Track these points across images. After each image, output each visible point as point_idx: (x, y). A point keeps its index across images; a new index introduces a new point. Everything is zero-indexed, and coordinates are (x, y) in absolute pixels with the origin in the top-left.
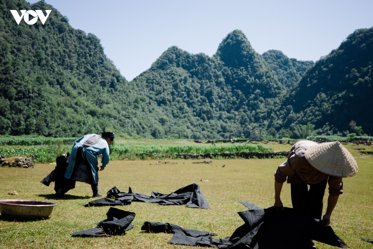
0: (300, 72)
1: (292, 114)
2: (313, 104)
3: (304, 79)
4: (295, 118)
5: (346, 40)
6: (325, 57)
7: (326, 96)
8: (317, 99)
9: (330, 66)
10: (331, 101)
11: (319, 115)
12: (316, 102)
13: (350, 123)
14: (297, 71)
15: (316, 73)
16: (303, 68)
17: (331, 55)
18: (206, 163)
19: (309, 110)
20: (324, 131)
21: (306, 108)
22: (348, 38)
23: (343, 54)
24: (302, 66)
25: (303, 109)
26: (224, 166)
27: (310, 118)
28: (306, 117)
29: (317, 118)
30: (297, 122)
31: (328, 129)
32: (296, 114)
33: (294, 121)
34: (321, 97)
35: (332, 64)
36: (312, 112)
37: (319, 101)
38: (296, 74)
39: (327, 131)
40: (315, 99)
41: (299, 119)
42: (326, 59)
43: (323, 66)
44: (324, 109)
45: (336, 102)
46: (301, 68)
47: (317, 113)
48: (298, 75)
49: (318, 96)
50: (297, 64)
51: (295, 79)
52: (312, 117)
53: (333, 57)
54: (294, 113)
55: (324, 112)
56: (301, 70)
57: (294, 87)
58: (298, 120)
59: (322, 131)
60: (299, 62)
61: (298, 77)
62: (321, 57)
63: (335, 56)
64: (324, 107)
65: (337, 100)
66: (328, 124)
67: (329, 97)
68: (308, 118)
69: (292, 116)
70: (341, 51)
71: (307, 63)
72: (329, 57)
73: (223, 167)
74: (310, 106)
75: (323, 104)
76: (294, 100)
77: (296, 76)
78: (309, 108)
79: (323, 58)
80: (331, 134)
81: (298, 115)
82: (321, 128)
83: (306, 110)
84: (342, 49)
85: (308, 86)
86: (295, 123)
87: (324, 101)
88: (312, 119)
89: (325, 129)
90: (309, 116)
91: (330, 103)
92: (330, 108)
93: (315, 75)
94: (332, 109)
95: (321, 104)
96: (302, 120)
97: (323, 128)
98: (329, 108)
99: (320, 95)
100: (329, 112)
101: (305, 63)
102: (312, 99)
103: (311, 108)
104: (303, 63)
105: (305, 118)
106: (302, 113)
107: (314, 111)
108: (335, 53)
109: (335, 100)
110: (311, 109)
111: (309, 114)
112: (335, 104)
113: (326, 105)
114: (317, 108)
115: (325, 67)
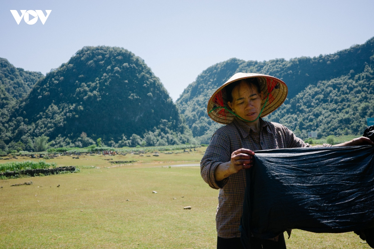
0: (28, 83)
1: (23, 126)
2: (44, 116)
3: (35, 90)
4: (27, 130)
5: (75, 55)
6: (55, 70)
7: (58, 108)
8: (49, 111)
9: (60, 79)
10: (63, 113)
11: (51, 127)
12: (48, 114)
13: (81, 135)
14: (24, 81)
15: (46, 85)
16: (31, 79)
17: (62, 69)
18: (27, 184)
19: (41, 122)
20: (57, 143)
21: (38, 120)
22: (77, 54)
23: (73, 68)
24: (30, 77)
25: (35, 121)
26: (59, 185)
27: (42, 130)
28: (39, 129)
29: (49, 130)
30: (29, 134)
31: (60, 141)
32: (28, 126)
33: (25, 133)
34: (53, 109)
35: (63, 77)
36: (44, 124)
37: (51, 113)
38: (24, 85)
39: (59, 143)
40: (47, 111)
41: (31, 131)
42: (57, 71)
43: (54, 78)
44: (56, 121)
45: (68, 114)
46: (28, 79)
47: (49, 125)
48: (26, 85)
49: (50, 108)
50: (25, 74)
51: (23, 90)
52: (44, 129)
53: (63, 70)
54: (25, 125)
55: (56, 123)
56: (29, 81)
57: (24, 98)
58: (29, 132)
59: (54, 143)
60: (27, 72)
61: (26, 87)
62: (52, 69)
63: (65, 69)
64: (57, 119)
65: (69, 112)
66: (60, 136)
67: (61, 110)
68: (40, 130)
69: (23, 128)
70: (71, 65)
71: (35, 74)
72: (60, 70)
73: (58, 187)
74: (42, 118)
75: (55, 116)
76: (25, 112)
77: (24, 86)
78: (41, 119)
79: (53, 71)
80: (63, 145)
81: (30, 127)
82: (54, 140)
83: (38, 122)
84: (72, 64)
85: (39, 97)
86: (26, 135)
87: (56, 113)
88: (45, 131)
89: (58, 141)
90: (42, 128)
91: (62, 115)
92: (63, 120)
93: (47, 87)
94: (64, 121)
95: (53, 116)
96: (34, 132)
97: (55, 140)
98: (61, 120)
99: (52, 107)
100: (61, 124)
101: (33, 73)
102: (44, 111)
103: (43, 119)
104: (30, 73)
105: (37, 130)
106: (34, 125)
107: (46, 123)
108: (65, 67)
109: (66, 112)
110: (43, 121)
111: (41, 126)
112: (67, 116)
113: (58, 117)
114: (49, 120)
115: (55, 80)
